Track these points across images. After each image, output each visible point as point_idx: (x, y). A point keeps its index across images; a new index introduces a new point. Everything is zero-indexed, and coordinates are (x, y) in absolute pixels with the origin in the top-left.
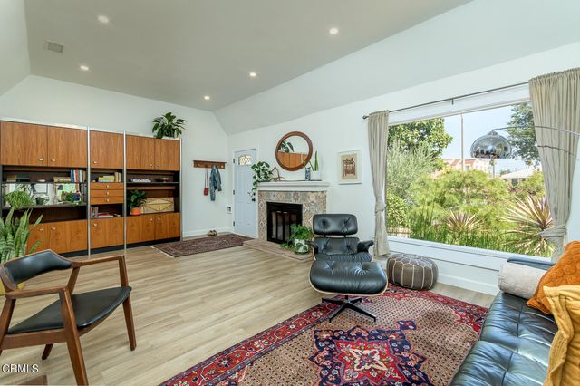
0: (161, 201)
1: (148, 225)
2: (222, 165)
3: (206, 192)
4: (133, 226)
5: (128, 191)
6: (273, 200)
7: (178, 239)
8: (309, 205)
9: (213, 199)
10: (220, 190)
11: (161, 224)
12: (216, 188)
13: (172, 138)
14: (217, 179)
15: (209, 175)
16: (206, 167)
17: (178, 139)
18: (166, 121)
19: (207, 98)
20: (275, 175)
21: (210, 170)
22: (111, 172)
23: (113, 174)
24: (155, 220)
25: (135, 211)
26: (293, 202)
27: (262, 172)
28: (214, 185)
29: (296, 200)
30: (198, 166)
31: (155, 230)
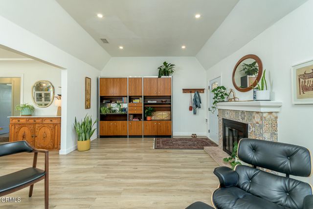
0: (164, 113)
1: (154, 126)
2: (202, 90)
3: (191, 108)
4: (147, 126)
5: (144, 107)
6: (227, 117)
7: (170, 136)
8: (254, 126)
9: (195, 113)
10: (200, 107)
11: (160, 127)
12: (197, 106)
13: (167, 77)
14: (198, 100)
15: (193, 98)
16: (191, 92)
17: (170, 77)
18: (164, 67)
19: (183, 47)
20: (231, 96)
21: (193, 94)
22: (138, 97)
23: (139, 99)
24: (157, 124)
25: (149, 118)
26: (241, 121)
27: (220, 94)
28: (196, 105)
29: (243, 119)
30: (185, 92)
31: (157, 129)
